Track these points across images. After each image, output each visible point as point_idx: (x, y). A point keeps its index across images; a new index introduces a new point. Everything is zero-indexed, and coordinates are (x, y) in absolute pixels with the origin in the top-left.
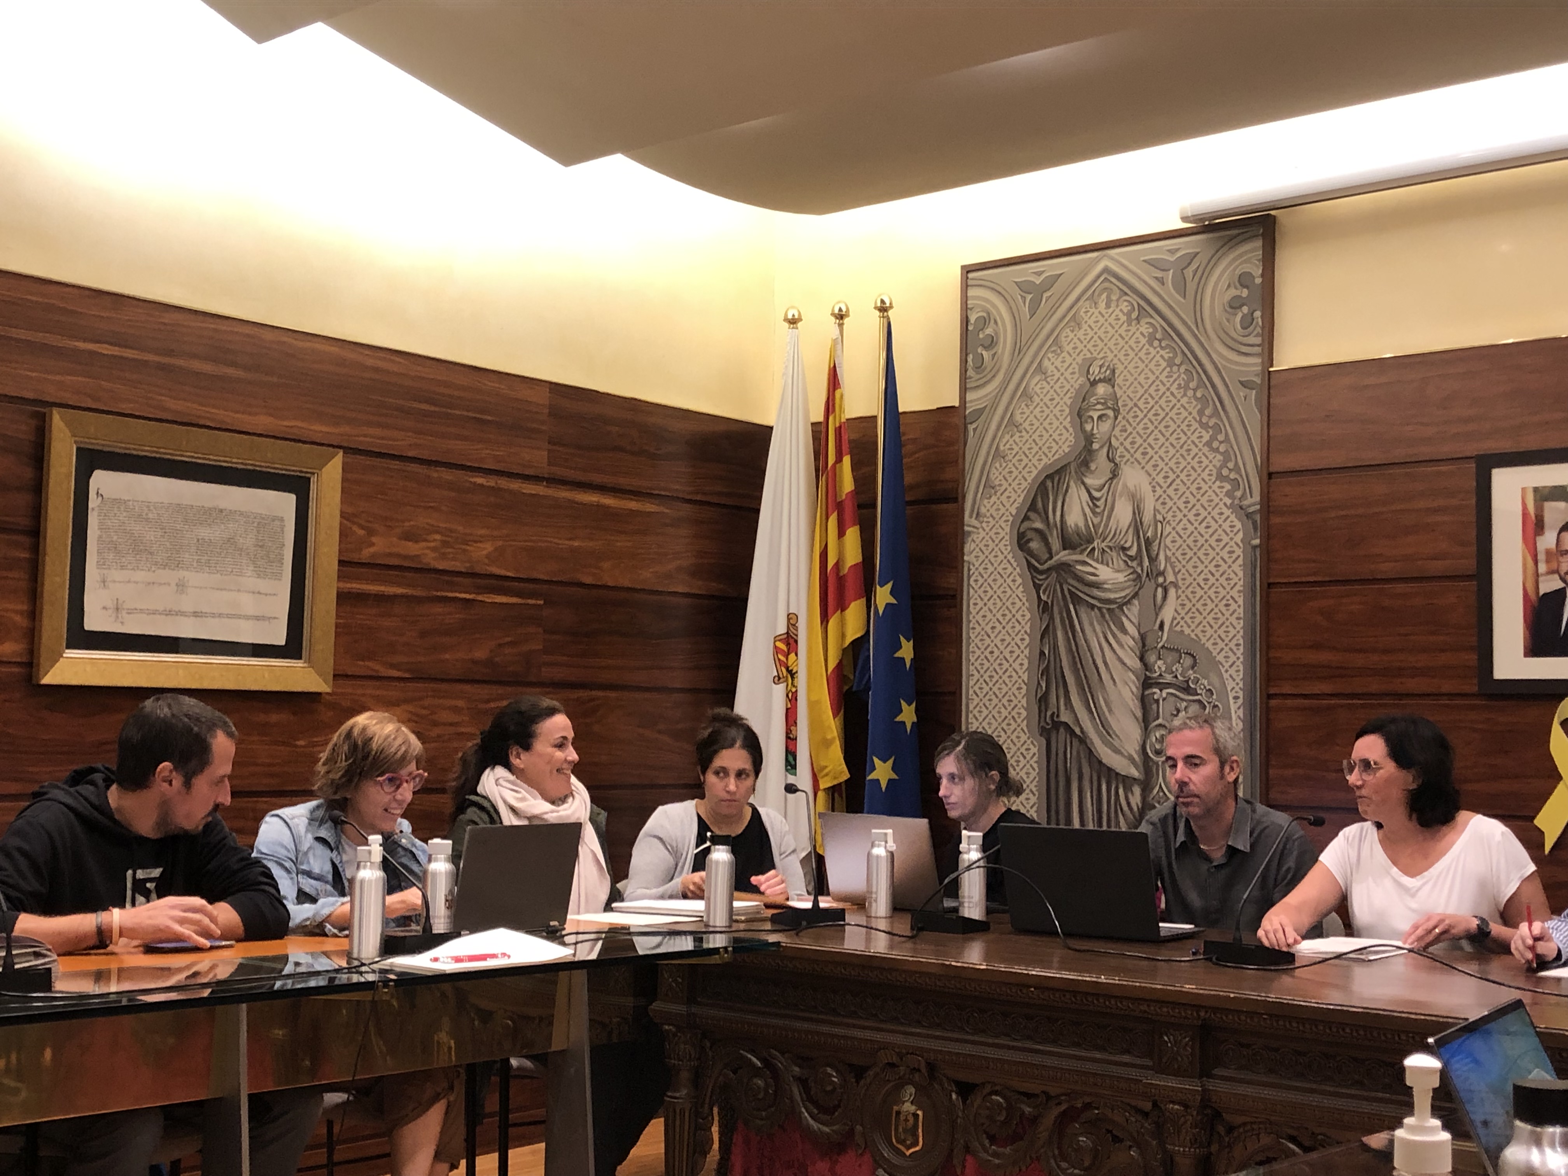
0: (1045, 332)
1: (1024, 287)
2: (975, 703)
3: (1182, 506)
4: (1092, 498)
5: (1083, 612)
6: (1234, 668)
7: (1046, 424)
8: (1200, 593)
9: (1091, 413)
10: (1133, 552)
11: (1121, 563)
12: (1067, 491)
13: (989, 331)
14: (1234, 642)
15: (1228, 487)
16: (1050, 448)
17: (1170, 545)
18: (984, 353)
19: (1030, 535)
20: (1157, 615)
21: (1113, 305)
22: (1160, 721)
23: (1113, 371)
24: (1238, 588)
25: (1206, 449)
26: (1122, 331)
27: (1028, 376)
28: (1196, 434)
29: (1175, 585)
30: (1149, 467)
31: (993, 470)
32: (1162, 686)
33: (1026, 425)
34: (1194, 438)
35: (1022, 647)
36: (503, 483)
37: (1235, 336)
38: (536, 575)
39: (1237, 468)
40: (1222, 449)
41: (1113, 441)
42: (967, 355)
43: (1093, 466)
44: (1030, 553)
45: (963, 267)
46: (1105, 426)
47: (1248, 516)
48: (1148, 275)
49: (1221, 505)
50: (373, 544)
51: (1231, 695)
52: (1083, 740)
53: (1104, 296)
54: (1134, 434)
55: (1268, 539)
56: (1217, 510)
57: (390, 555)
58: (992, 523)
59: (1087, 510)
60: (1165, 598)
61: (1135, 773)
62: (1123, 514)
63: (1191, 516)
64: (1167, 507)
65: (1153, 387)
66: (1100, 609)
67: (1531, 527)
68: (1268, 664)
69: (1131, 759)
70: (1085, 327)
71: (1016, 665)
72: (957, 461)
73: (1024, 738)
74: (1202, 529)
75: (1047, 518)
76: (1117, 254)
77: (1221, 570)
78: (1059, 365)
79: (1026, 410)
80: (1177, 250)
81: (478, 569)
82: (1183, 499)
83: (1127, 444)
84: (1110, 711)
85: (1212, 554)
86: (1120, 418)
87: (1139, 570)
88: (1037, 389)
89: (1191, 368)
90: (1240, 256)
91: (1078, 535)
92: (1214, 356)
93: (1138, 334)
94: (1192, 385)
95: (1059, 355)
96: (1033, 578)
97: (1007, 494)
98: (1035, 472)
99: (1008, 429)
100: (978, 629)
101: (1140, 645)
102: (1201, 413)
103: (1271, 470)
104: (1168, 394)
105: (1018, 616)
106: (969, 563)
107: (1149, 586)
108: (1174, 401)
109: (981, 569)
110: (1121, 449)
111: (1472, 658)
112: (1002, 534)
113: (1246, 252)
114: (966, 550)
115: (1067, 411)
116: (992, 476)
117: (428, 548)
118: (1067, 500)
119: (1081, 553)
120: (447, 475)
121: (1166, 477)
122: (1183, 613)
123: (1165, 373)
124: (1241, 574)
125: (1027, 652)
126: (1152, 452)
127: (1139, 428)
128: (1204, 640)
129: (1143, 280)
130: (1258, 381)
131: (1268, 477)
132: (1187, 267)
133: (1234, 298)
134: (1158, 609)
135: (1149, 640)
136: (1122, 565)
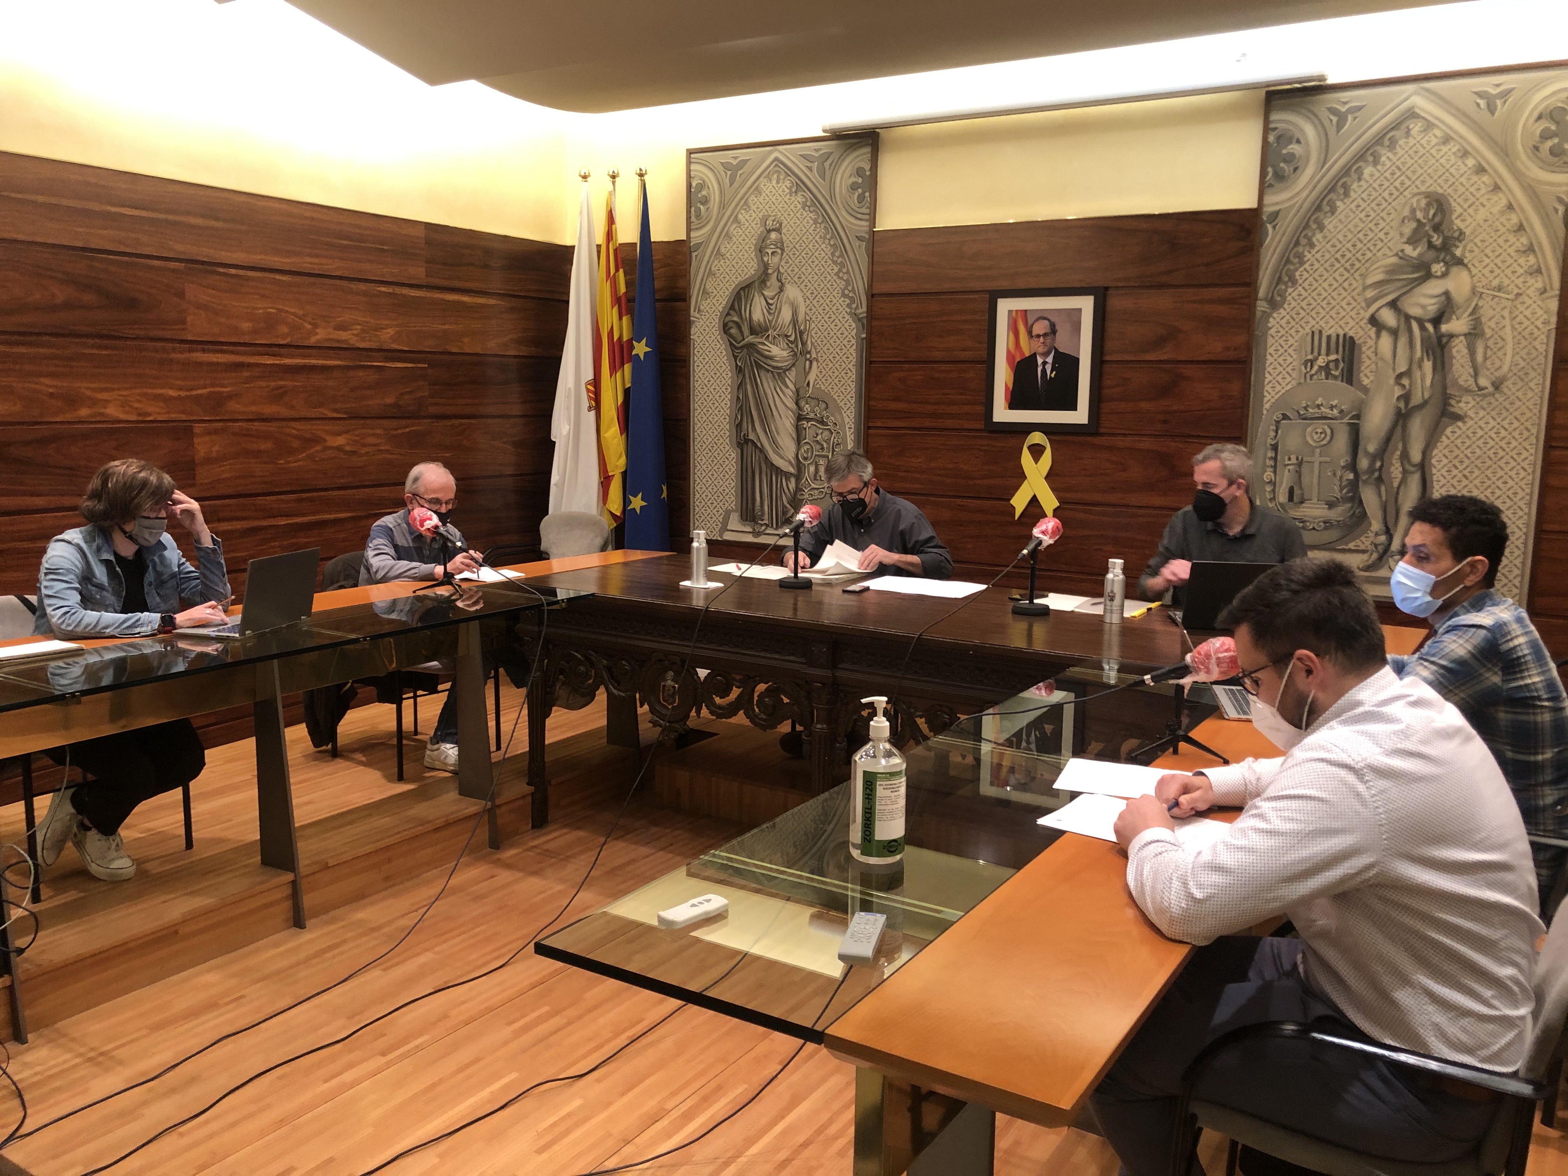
0: (739, 196)
1: (726, 166)
2: (698, 426)
3: (821, 312)
4: (767, 303)
5: (763, 373)
6: (849, 410)
7: (740, 255)
8: (831, 365)
9: (767, 250)
10: (792, 338)
12: (753, 298)
13: (704, 193)
14: (850, 395)
15: (848, 301)
16: (742, 271)
17: (814, 335)
18: (701, 207)
19: (730, 324)
20: (806, 377)
21: (781, 182)
23: (781, 225)
24: (853, 363)
25: (835, 277)
26: (786, 199)
27: (729, 223)
28: (830, 268)
29: (817, 361)
31: (707, 283)
33: (728, 255)
34: (829, 270)
36: (398, 290)
37: (854, 207)
38: (421, 348)
39: (853, 290)
40: (845, 278)
41: (781, 268)
42: (690, 207)
43: (768, 284)
44: (731, 336)
45: (688, 150)
46: (776, 259)
47: (859, 320)
48: (802, 164)
49: (844, 312)
50: (317, 334)
51: (847, 427)
52: (762, 450)
53: (775, 176)
54: (793, 265)
55: (871, 334)
56: (841, 315)
57: (328, 340)
58: (708, 316)
59: (765, 311)
60: (810, 367)
61: (792, 470)
62: (786, 315)
63: (826, 318)
64: (813, 312)
65: (805, 236)
66: (772, 372)
68: (869, 409)
69: (790, 463)
70: (764, 195)
71: (723, 404)
72: (685, 276)
73: (727, 448)
74: (833, 326)
75: (741, 315)
76: (785, 149)
77: (843, 352)
78: (748, 218)
79: (728, 245)
80: (820, 150)
81: (385, 347)
82: (822, 308)
83: (789, 271)
84: (778, 433)
85: (838, 342)
86: (785, 254)
87: (796, 350)
88: (734, 232)
89: (827, 226)
90: (858, 156)
91: (759, 326)
92: (841, 219)
93: (796, 202)
94: (828, 237)
95: (748, 212)
96: (732, 351)
97: (716, 298)
98: (734, 286)
99: (717, 257)
100: (700, 381)
101: (796, 395)
102: (833, 254)
103: (874, 292)
104: (814, 241)
105: (724, 374)
106: (694, 340)
107: (802, 359)
108: (817, 246)
109: (701, 344)
110: (786, 274)
111: (980, 409)
113: (862, 155)
114: (692, 333)
115: (753, 248)
116: (708, 287)
117: (353, 335)
118: (753, 304)
119: (762, 337)
120: (362, 287)
121: (812, 293)
122: (821, 376)
123: (812, 228)
124: (854, 355)
125: (729, 396)
126: (804, 277)
127: (797, 262)
128: (832, 393)
129: (799, 167)
130: (867, 236)
131: (872, 296)
132: (826, 161)
133: (854, 183)
134: (806, 374)
135: (801, 393)
136: (786, 346)
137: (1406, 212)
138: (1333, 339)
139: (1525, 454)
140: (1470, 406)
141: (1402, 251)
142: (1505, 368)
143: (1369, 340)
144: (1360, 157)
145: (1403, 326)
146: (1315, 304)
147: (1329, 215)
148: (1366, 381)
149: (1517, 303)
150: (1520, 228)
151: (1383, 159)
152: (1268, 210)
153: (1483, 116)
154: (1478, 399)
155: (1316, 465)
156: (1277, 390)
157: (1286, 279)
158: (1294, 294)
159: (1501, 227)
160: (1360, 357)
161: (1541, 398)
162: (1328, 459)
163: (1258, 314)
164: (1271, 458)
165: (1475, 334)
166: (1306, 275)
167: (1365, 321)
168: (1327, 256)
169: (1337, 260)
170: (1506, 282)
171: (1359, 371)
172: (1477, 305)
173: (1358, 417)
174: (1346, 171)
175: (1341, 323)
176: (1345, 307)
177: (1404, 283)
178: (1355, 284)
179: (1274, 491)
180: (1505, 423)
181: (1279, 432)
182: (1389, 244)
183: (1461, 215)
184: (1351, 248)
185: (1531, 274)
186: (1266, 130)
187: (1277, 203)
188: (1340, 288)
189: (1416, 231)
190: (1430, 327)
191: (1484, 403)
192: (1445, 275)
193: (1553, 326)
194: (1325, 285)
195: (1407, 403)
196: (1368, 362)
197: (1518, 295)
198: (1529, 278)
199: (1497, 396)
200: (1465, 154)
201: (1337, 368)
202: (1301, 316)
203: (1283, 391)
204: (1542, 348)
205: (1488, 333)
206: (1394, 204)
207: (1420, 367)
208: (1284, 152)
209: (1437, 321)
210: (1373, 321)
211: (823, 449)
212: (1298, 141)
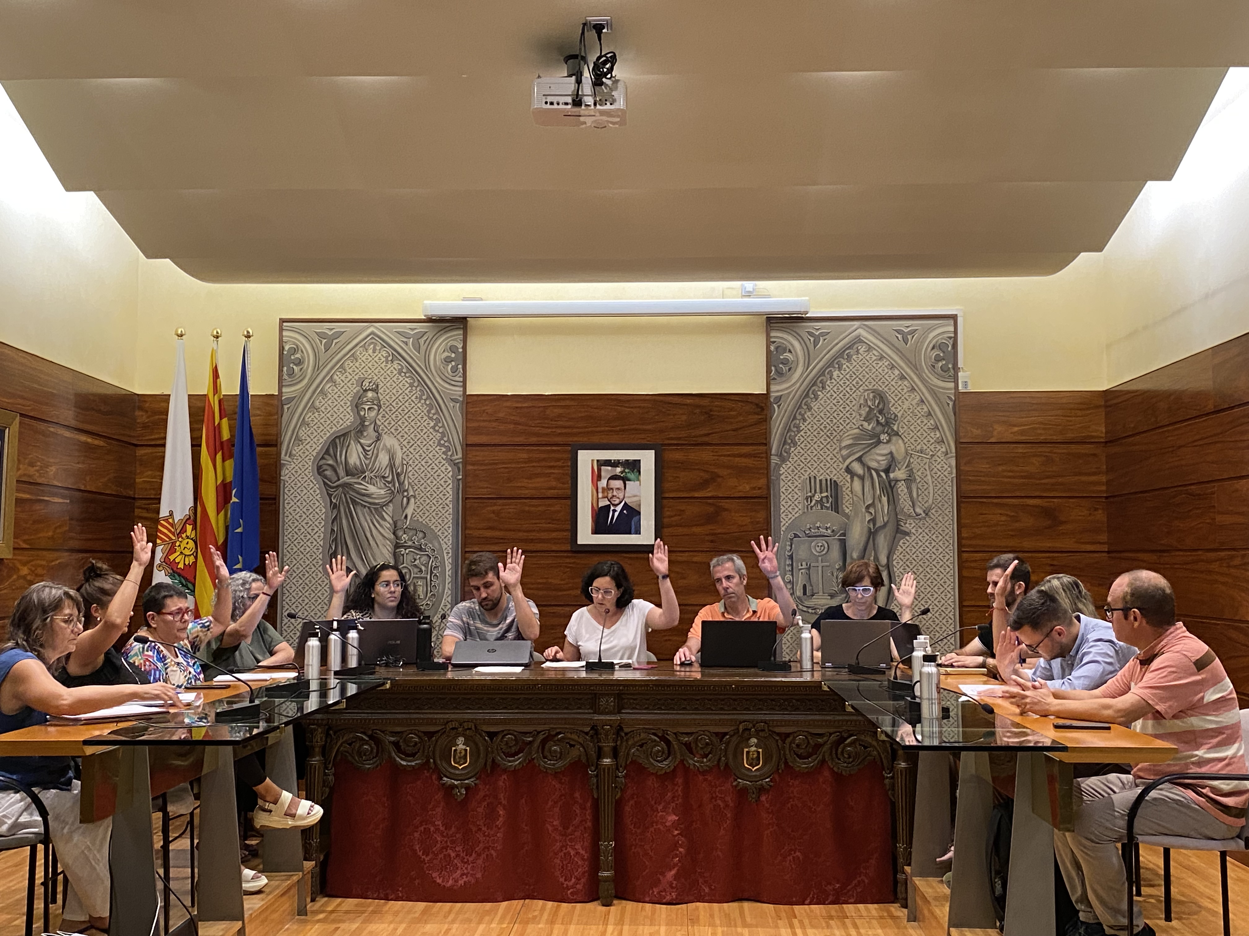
0: (334, 361)
1: (321, 335)
2: (288, 557)
3: (418, 458)
4: (364, 449)
5: (359, 509)
6: (447, 538)
7: (335, 409)
8: (428, 501)
9: (364, 406)
10: (389, 479)
11: (382, 485)
12: (348, 446)
13: (298, 356)
14: (447, 526)
15: (444, 449)
16: (338, 422)
17: (412, 477)
18: (294, 367)
19: (325, 467)
20: (403, 511)
21: (377, 352)
22: (404, 565)
23: (377, 386)
24: (449, 499)
25: (431, 430)
26: (383, 366)
27: (324, 383)
28: (426, 422)
29: (415, 497)
30: (399, 437)
31: (301, 431)
32: (406, 548)
34: (425, 424)
35: (320, 527)
36: (60, 430)
37: (447, 375)
38: (68, 485)
39: (449, 441)
41: (377, 421)
42: (283, 367)
43: (365, 434)
44: (325, 477)
45: (280, 319)
46: (373, 414)
47: (455, 464)
48: (399, 340)
49: (440, 458)
51: (445, 552)
53: (372, 346)
54: (390, 419)
55: (466, 476)
56: (438, 461)
57: (27, 475)
58: (300, 459)
59: (362, 456)
60: (408, 503)
62: (383, 459)
63: (423, 463)
64: (410, 457)
65: (402, 396)
66: (369, 508)
67: (595, 478)
68: (465, 537)
70: (360, 361)
71: (316, 537)
72: (277, 424)
74: (429, 469)
75: (336, 459)
77: (440, 490)
78: (344, 379)
79: (322, 400)
80: (416, 329)
81: (50, 482)
82: (419, 454)
83: (386, 424)
85: (435, 482)
86: (381, 410)
87: (393, 489)
88: (330, 390)
89: (422, 389)
90: (450, 337)
91: (356, 469)
92: (436, 384)
93: (392, 368)
94: (424, 397)
95: (343, 374)
96: (327, 490)
97: (310, 444)
98: (328, 434)
99: (310, 410)
100: (290, 517)
101: (393, 526)
102: (429, 412)
103: (468, 443)
104: (410, 400)
105: (317, 510)
106: (284, 480)
107: (399, 497)
108: (413, 405)
109: (292, 484)
110: (382, 426)
111: (568, 534)
112: (307, 466)
113: (453, 336)
114: (282, 473)
115: (349, 404)
116: (299, 435)
117: (36, 470)
118: (349, 451)
119: (358, 478)
121: (408, 442)
123: (408, 390)
124: (451, 493)
125: (323, 529)
126: (400, 429)
127: (393, 416)
128: (430, 525)
129: (396, 342)
130: (461, 399)
131: (467, 446)
132: (421, 337)
133: (448, 357)
134: (404, 509)
135: (399, 524)
136: (383, 485)
137: (862, 401)
138: (824, 482)
139: (948, 557)
140: (912, 526)
141: (862, 425)
142: (930, 501)
143: (846, 483)
144: (830, 364)
145: (866, 474)
146: (809, 459)
147: (814, 400)
148: (847, 511)
149: (932, 461)
150: (930, 414)
151: (844, 366)
152: (773, 395)
153: (900, 344)
154: (917, 522)
155: (820, 568)
156: (789, 517)
157: (789, 441)
158: (796, 452)
159: (918, 413)
160: (843, 495)
161: (953, 520)
162: (828, 564)
163: (773, 465)
164: (788, 565)
165: (910, 480)
166: (802, 439)
167: (843, 470)
168: (815, 427)
169: (821, 429)
170: (925, 447)
171: (842, 504)
172: (909, 461)
173: (844, 534)
174: (822, 373)
175: (828, 472)
176: (829, 461)
177: (864, 446)
178: (834, 446)
179: (793, 588)
180: (934, 537)
181: (793, 546)
182: (854, 421)
183: (894, 404)
184: (830, 422)
185: (938, 443)
186: (769, 343)
187: (778, 391)
188: (825, 449)
189: (869, 413)
190: (883, 474)
191: (920, 524)
192: (888, 442)
193: (954, 475)
194: (815, 446)
195: (874, 525)
196: (847, 498)
197: (932, 456)
198: (937, 446)
199: (927, 519)
200: (893, 367)
201: (828, 502)
202: (801, 467)
203: (793, 518)
204: (949, 489)
205: (919, 480)
206: (854, 395)
207: (880, 501)
208: (781, 357)
209: (887, 471)
210: (848, 470)
211: (421, 571)
212: (790, 351)
